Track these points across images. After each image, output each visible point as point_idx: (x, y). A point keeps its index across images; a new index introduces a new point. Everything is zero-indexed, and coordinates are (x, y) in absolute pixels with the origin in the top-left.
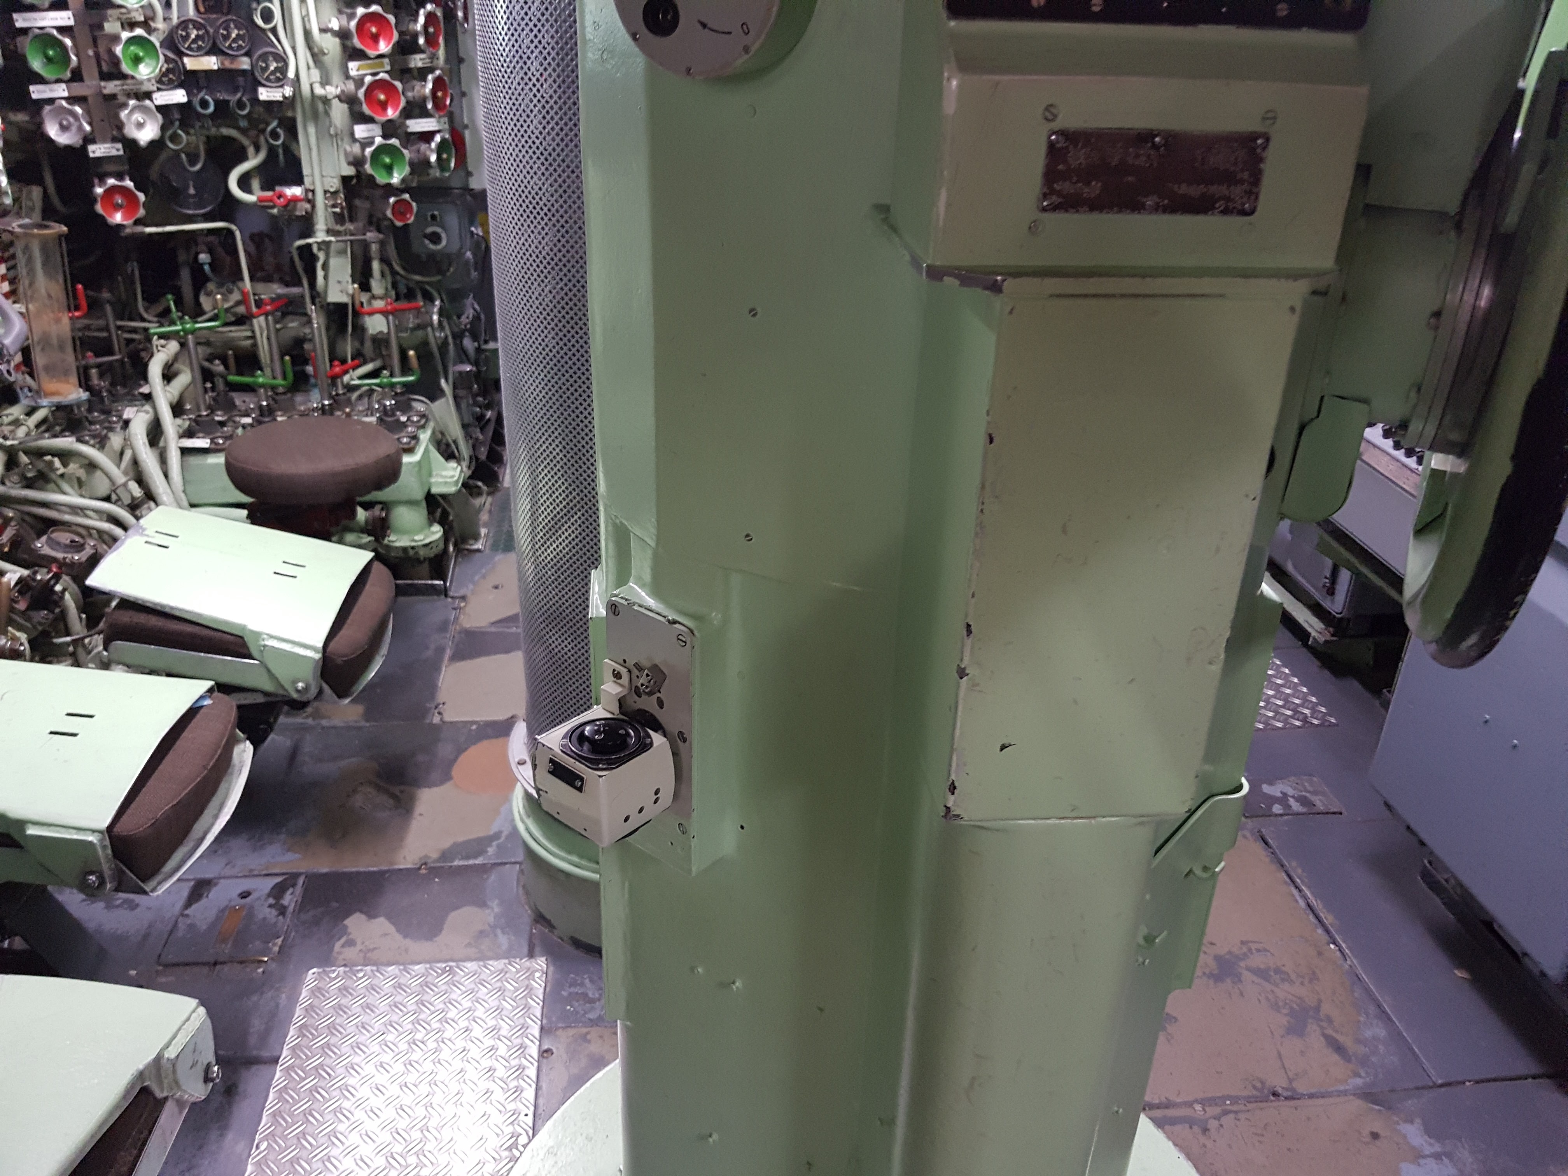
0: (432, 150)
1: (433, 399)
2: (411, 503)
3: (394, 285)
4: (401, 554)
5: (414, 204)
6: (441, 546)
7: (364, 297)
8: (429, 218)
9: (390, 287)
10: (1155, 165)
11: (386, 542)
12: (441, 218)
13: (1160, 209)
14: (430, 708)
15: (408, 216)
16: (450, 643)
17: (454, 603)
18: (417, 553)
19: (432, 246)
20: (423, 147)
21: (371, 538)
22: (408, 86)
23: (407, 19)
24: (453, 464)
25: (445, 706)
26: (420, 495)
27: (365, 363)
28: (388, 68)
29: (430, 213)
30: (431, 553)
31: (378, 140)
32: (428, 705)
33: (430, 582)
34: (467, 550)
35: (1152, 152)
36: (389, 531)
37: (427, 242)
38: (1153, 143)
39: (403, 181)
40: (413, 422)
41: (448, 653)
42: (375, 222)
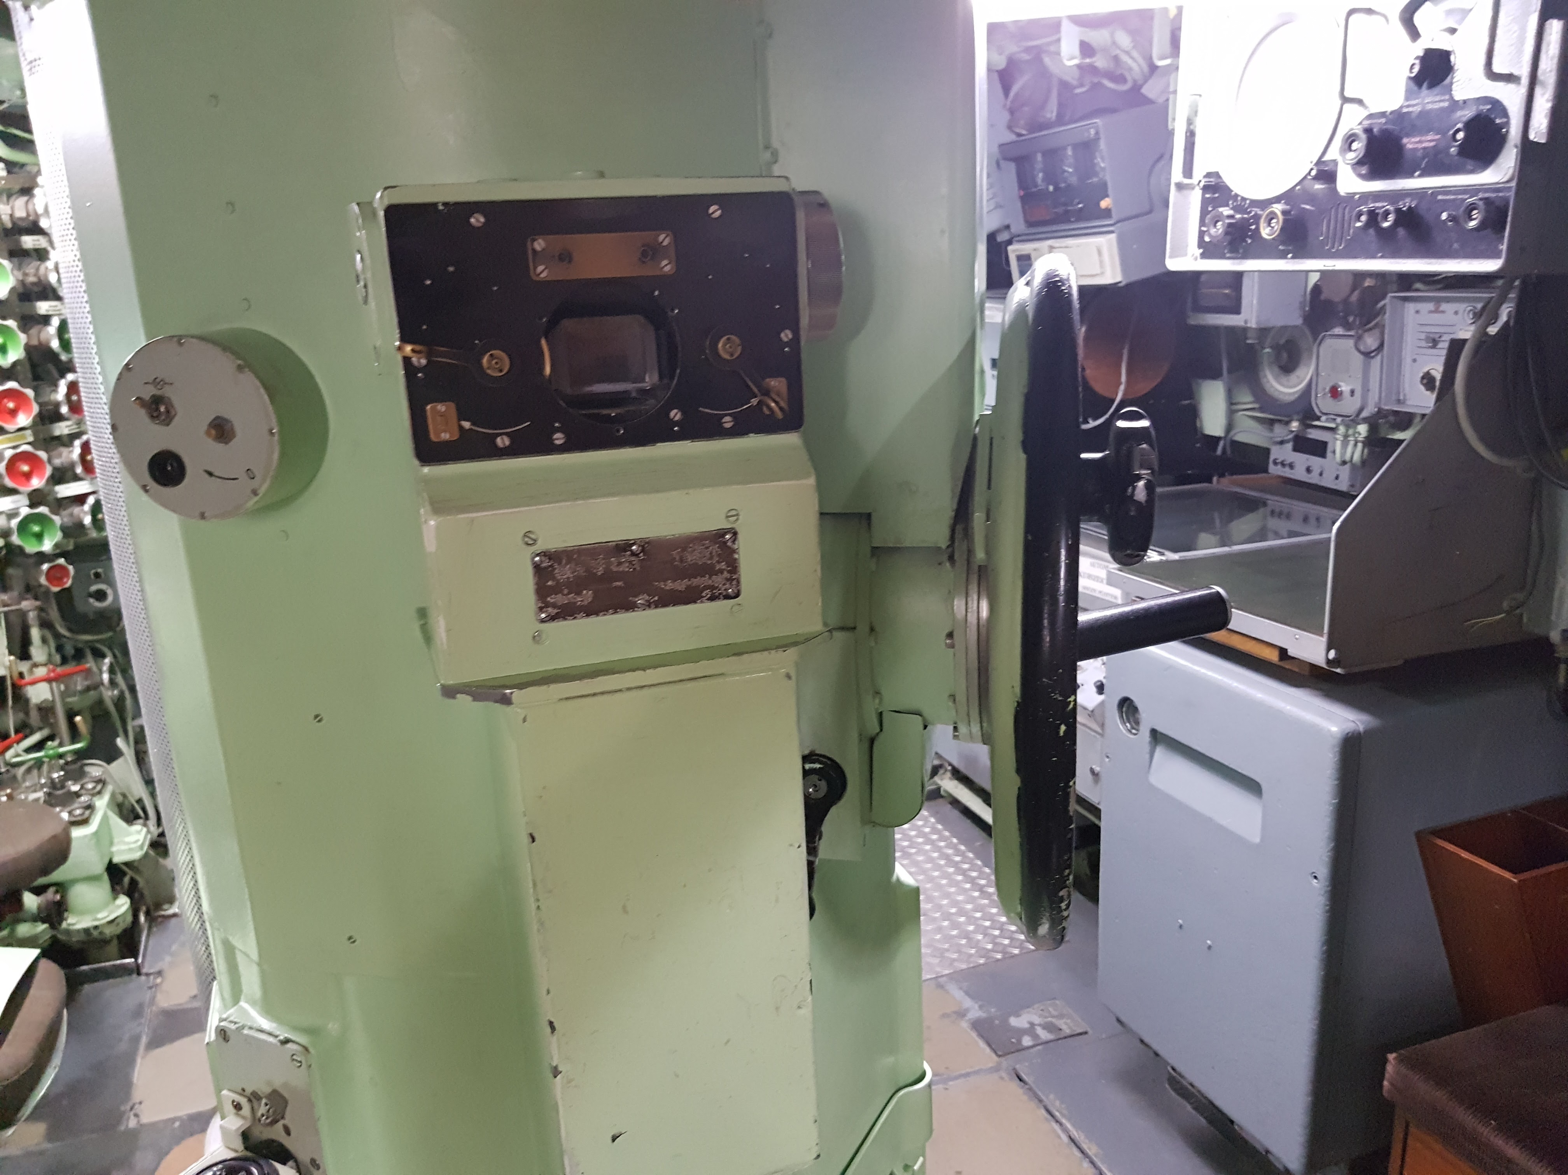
0: (86, 513)
1: (109, 761)
2: (92, 879)
3: (59, 649)
4: (82, 937)
5: (71, 568)
6: (129, 918)
7: (24, 666)
8: (92, 577)
9: (53, 650)
10: (638, 568)
11: (64, 925)
12: (105, 574)
13: (653, 606)
14: (124, 1112)
15: (65, 580)
16: (146, 1030)
17: (148, 981)
18: (101, 933)
19: (98, 604)
20: (76, 510)
21: (45, 926)
22: (54, 453)
23: (48, 390)
24: (137, 827)
25: (143, 1105)
26: (99, 868)
27: (32, 733)
28: (31, 439)
29: (93, 572)
30: (118, 930)
31: (25, 511)
32: (122, 1108)
33: (119, 962)
34: (163, 916)
35: (633, 558)
36: (66, 914)
37: (91, 600)
38: (631, 551)
39: (56, 546)
40: (87, 790)
41: (144, 1040)
42: (30, 590)
